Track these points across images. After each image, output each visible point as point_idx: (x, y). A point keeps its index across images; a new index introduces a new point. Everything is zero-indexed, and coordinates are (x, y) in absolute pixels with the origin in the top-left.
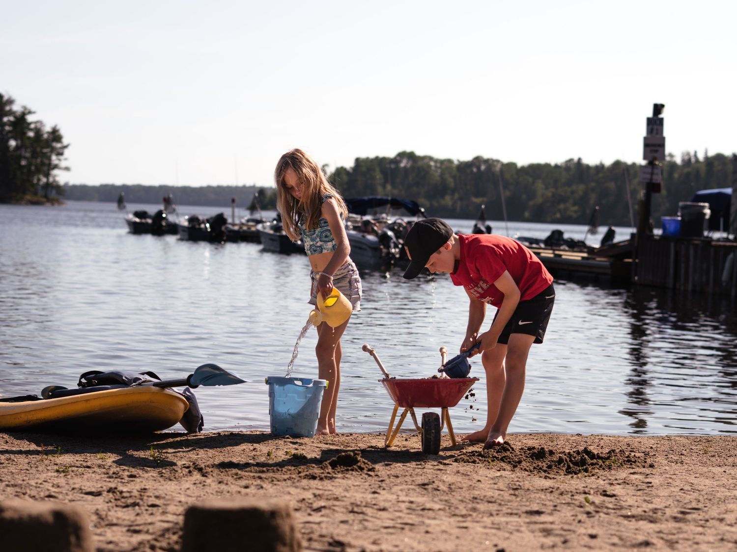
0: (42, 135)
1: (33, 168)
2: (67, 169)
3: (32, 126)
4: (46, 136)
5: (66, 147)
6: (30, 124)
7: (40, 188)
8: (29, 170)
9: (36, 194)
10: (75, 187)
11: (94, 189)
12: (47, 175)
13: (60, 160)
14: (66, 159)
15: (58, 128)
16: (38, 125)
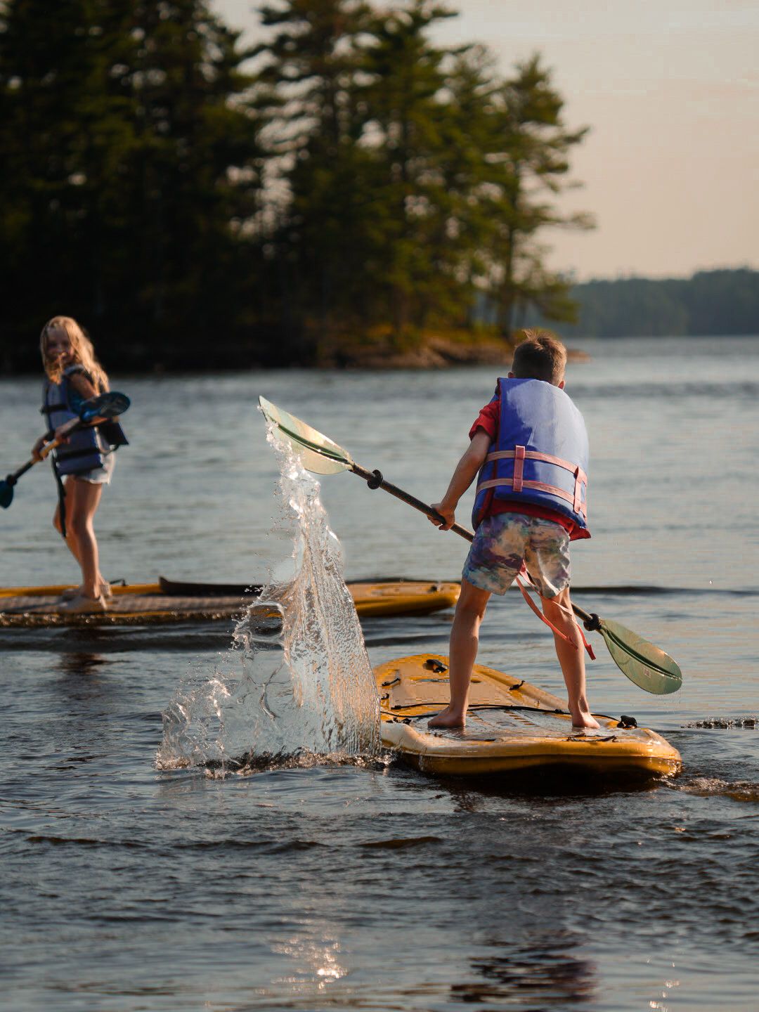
0: (484, 101)
1: (453, 228)
2: (582, 222)
3: (447, 65)
4: (498, 101)
5: (574, 139)
6: (436, 56)
7: (479, 300)
8: (438, 238)
9: (465, 325)
10: (599, 288)
11: (671, 288)
12: (505, 251)
13: (554, 188)
14: (577, 185)
15: (542, 67)
16: (471, 60)
